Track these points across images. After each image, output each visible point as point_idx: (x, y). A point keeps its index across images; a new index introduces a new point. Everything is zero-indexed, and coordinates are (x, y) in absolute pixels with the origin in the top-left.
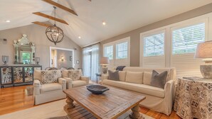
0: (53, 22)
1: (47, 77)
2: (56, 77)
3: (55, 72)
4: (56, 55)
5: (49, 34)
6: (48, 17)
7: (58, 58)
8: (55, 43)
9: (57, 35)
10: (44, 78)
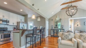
0: (70, 4)
1: (65, 37)
2: (70, 37)
3: (70, 34)
4: (73, 22)
5: (67, 12)
6: (67, 3)
7: (74, 24)
8: (71, 16)
9: (73, 11)
10: (63, 37)
